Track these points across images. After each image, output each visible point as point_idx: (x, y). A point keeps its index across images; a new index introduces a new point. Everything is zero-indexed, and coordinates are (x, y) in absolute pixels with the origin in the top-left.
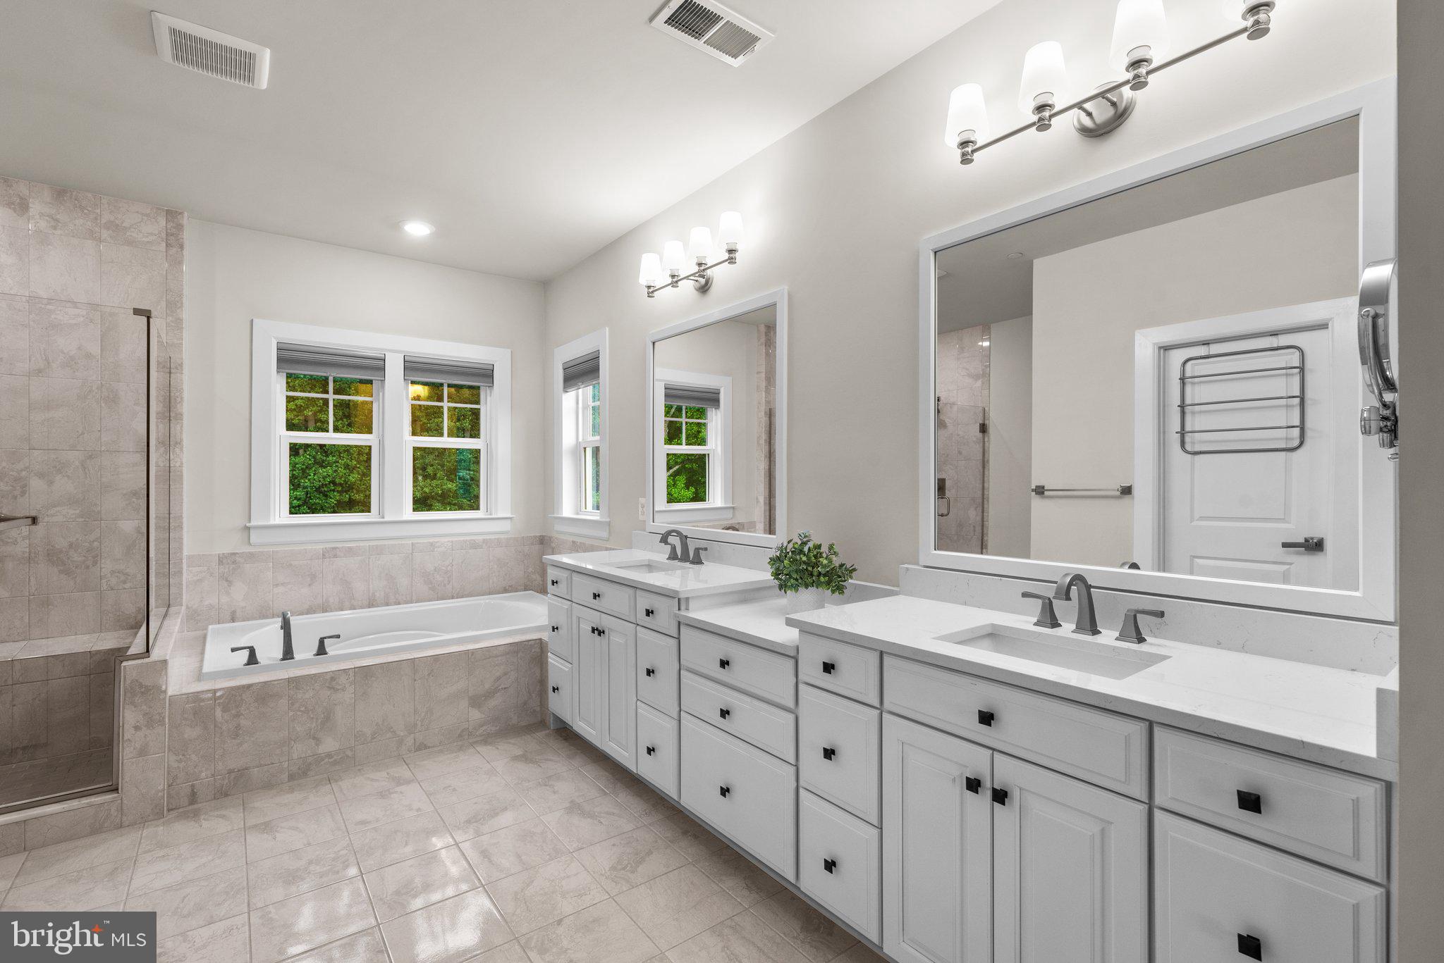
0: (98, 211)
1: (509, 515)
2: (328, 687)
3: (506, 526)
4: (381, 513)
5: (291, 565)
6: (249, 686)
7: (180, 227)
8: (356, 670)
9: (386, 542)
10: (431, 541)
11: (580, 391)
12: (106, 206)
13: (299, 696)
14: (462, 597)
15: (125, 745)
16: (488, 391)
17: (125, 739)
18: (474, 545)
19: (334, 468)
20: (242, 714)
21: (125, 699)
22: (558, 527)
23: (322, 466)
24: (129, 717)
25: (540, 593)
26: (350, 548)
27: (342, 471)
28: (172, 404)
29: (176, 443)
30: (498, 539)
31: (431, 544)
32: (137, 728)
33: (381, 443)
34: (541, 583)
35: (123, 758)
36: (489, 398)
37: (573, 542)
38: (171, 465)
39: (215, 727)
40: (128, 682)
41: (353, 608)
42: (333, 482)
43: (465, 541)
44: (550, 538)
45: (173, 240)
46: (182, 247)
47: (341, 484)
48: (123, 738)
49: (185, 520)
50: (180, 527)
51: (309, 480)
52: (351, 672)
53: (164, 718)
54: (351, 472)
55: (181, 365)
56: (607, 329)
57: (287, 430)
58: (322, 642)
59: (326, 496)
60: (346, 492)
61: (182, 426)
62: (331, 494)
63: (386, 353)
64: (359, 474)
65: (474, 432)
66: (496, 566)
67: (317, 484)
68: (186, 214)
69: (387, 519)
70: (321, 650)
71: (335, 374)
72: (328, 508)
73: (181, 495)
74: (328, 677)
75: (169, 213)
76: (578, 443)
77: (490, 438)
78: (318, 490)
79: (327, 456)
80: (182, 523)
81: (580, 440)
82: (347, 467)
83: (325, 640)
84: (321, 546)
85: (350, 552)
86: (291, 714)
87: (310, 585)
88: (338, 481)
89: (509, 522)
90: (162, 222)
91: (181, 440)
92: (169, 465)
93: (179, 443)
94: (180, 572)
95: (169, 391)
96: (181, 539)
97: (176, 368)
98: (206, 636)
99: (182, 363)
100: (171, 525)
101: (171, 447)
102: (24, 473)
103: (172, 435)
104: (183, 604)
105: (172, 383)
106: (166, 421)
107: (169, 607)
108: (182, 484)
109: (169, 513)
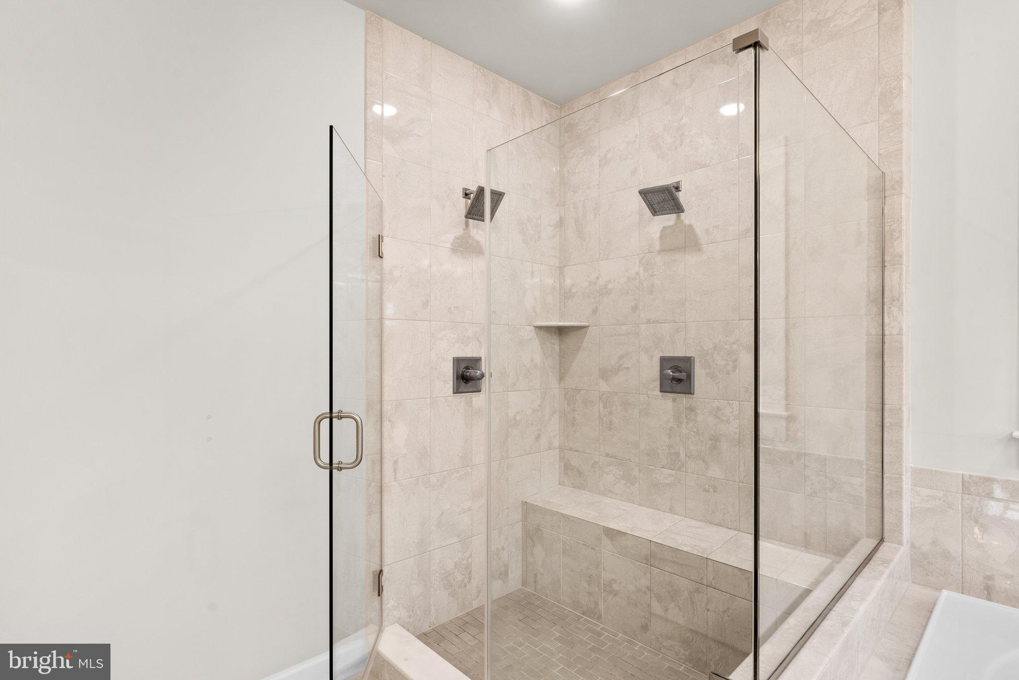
0: (799, 17)
29: (893, 299)
38: (887, 332)
49: (905, 415)
50: (899, 425)
55: (900, 182)
61: (901, 274)
73: (900, 378)
80: (901, 419)
92: (883, 335)
93: (897, 299)
94: (899, 494)
95: (883, 224)
96: (899, 444)
97: (893, 188)
98: (931, 612)
99: (901, 178)
100: (885, 488)
101: (885, 307)
102: (735, 347)
103: (886, 288)
104: (905, 541)
105: (886, 211)
106: (879, 269)
107: (882, 540)
108: (902, 361)
109: (883, 404)
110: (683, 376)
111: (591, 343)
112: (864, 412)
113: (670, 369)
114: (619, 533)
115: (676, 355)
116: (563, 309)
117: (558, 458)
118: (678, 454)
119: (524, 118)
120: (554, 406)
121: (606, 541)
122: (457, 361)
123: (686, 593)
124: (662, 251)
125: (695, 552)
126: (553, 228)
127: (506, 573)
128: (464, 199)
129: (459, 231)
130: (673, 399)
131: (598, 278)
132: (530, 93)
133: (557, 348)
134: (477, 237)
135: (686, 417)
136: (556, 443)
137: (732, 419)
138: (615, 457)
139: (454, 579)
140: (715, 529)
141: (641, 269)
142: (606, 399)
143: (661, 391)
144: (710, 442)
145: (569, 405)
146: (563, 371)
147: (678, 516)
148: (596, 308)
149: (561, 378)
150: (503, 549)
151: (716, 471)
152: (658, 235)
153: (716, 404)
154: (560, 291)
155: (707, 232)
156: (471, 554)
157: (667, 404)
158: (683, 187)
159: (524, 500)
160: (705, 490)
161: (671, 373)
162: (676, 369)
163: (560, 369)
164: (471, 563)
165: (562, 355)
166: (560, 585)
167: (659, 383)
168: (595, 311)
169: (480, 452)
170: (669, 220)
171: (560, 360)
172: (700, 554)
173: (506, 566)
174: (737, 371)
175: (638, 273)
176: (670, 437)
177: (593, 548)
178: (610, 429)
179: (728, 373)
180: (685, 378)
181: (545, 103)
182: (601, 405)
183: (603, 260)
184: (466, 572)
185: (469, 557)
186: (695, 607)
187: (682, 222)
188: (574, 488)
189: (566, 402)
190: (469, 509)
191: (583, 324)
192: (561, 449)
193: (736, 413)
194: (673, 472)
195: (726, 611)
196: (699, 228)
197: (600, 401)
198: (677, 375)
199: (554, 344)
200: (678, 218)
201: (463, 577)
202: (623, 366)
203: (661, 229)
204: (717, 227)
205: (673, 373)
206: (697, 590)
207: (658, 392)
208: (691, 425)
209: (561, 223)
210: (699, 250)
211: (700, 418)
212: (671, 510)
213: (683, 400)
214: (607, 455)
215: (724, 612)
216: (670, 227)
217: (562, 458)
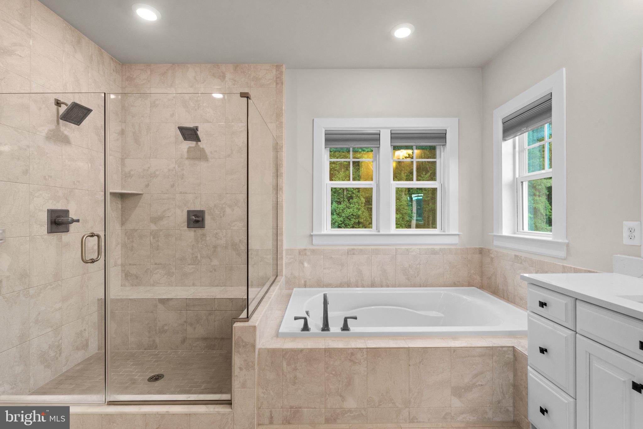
0: (250, 72)
1: (457, 233)
2: (350, 360)
3: (455, 240)
4: (378, 229)
5: (331, 257)
6: (302, 350)
7: (281, 73)
8: (368, 350)
9: (381, 247)
10: (407, 248)
11: (517, 138)
12: (253, 69)
13: (332, 363)
14: (426, 287)
15: (235, 379)
16: (442, 149)
17: (235, 375)
18: (434, 252)
19: (353, 209)
20: (298, 369)
21: (235, 349)
22: (496, 243)
23: (349, 208)
24: (237, 361)
25: (480, 288)
26: (361, 250)
27: (355, 210)
28: (279, 168)
30: (450, 249)
31: (407, 250)
32: (241, 369)
33: (378, 186)
34: (480, 281)
35: (234, 387)
36: (442, 154)
37: (515, 256)
38: (278, 201)
39: (283, 374)
40: (236, 337)
41: (363, 286)
42: (352, 215)
43: (428, 249)
44: (489, 250)
45: (279, 81)
46: (282, 83)
47: (355, 216)
48: (234, 374)
49: (284, 230)
50: (282, 234)
51: (344, 214)
52: (364, 351)
53: (254, 365)
54: (359, 210)
55: (282, 147)
56: (564, 69)
57: (330, 181)
58: (346, 320)
59: (350, 220)
60: (357, 218)
61: (282, 180)
62: (352, 219)
63: (381, 130)
64: (361, 211)
65: (433, 177)
66: (448, 267)
67: (347, 215)
68: (284, 66)
69: (381, 233)
70: (345, 328)
71: (353, 146)
72: (351, 225)
73: (282, 217)
74: (349, 352)
75: (277, 66)
76: (515, 179)
77: (444, 180)
78: (347, 218)
79: (350, 204)
80: (283, 232)
81: (517, 176)
82: (357, 208)
83: (348, 320)
84: (347, 248)
85: (361, 252)
86: (327, 375)
87: (341, 270)
88: (354, 214)
89: (457, 237)
90: (274, 71)
91: (282, 187)
92: (277, 201)
93: (281, 189)
94: (282, 258)
95: (277, 161)
96: (282, 240)
97: (280, 149)
98: (291, 296)
99: (282, 146)
100: (278, 232)
101: (278, 191)
102: (224, 205)
103: (278, 185)
104: (284, 275)
105: (278, 157)
106: (276, 177)
107: (277, 276)
108: (283, 211)
109: (277, 226)
110: (200, 219)
111: (145, 203)
112: (272, 230)
113: (193, 216)
114: (168, 300)
115: (196, 209)
116: (124, 183)
117: (120, 271)
118: (197, 257)
119: (99, 64)
120: (118, 240)
121: (160, 306)
122: (51, 212)
123: (205, 318)
124: (187, 158)
125: (209, 297)
126: (117, 135)
127: (87, 345)
128: (56, 106)
129: (53, 126)
130: (194, 231)
131: (149, 168)
132: (103, 51)
133: (120, 206)
134: (66, 133)
135: (201, 239)
136: (119, 262)
137: (222, 237)
138: (161, 264)
139: (49, 356)
140: (216, 288)
141: (177, 166)
142: (155, 234)
143: (188, 227)
144: (213, 249)
145: (128, 239)
146: (124, 220)
147: (197, 287)
148: (148, 184)
149: (123, 224)
150: (85, 330)
151: (215, 262)
152: (186, 150)
153: (215, 231)
154: (122, 172)
155: (211, 153)
156: (61, 338)
157: (191, 234)
158: (199, 129)
159: (99, 298)
160: (210, 272)
161: (194, 218)
162: (196, 216)
163: (122, 218)
164: (62, 343)
165: (123, 210)
166: (129, 340)
167: (187, 223)
168: (147, 186)
169: (68, 271)
170: (192, 144)
171: (122, 213)
172: (211, 298)
173: (87, 341)
174: (225, 216)
175: (174, 168)
176: (192, 249)
177: (152, 312)
178: (157, 250)
179: (221, 217)
180: (201, 220)
181: (112, 59)
182: (152, 237)
183: (152, 158)
184: (58, 349)
185: (60, 339)
186: (209, 323)
187: (199, 146)
188: (132, 286)
189: (126, 238)
190: (60, 309)
191: (140, 192)
192: (123, 265)
193: (224, 235)
194: (194, 266)
195: (223, 319)
196: (207, 150)
197: (151, 235)
198: (197, 219)
199: (118, 204)
200: (197, 144)
201: (55, 353)
202: (166, 216)
203: (188, 147)
204: (216, 151)
205: (195, 218)
206: (210, 314)
207: (186, 228)
208: (203, 242)
209: (122, 132)
210: (207, 160)
211: (208, 239)
212: (194, 285)
213: (199, 231)
214: (156, 264)
215: (222, 319)
216: (192, 147)
217: (123, 271)
